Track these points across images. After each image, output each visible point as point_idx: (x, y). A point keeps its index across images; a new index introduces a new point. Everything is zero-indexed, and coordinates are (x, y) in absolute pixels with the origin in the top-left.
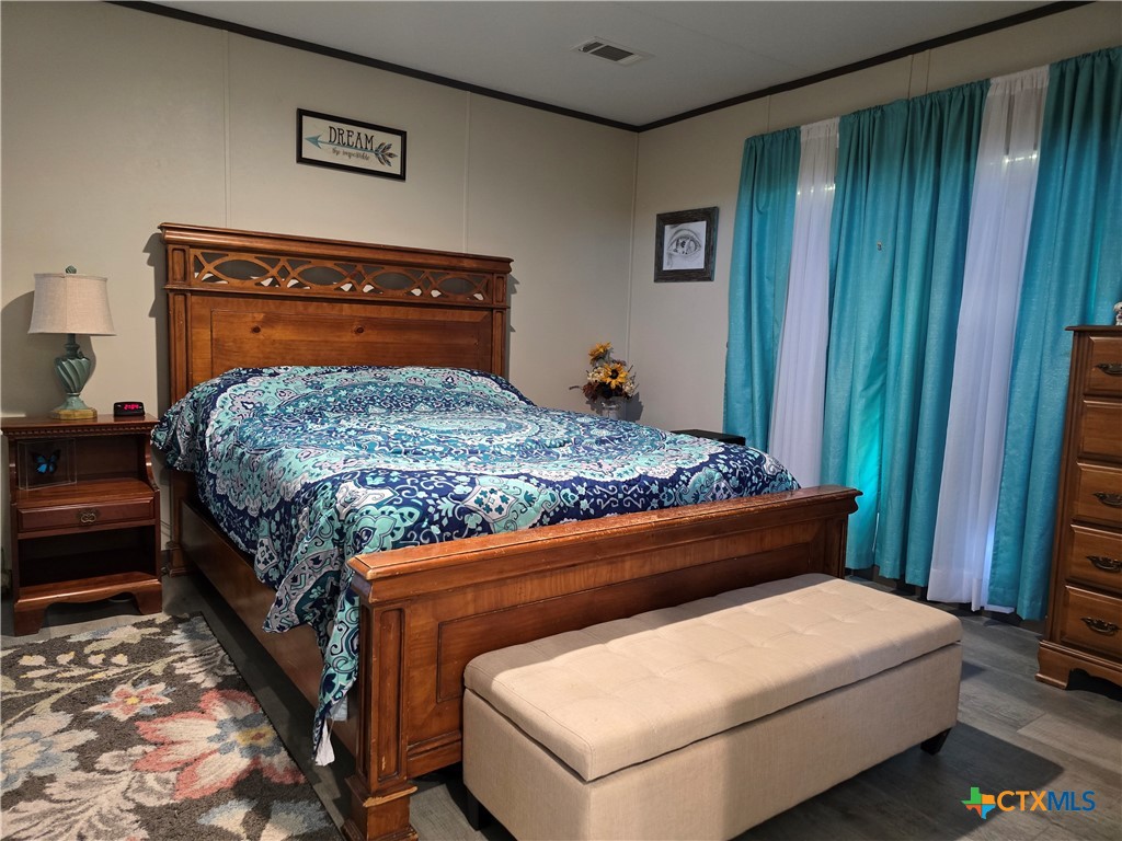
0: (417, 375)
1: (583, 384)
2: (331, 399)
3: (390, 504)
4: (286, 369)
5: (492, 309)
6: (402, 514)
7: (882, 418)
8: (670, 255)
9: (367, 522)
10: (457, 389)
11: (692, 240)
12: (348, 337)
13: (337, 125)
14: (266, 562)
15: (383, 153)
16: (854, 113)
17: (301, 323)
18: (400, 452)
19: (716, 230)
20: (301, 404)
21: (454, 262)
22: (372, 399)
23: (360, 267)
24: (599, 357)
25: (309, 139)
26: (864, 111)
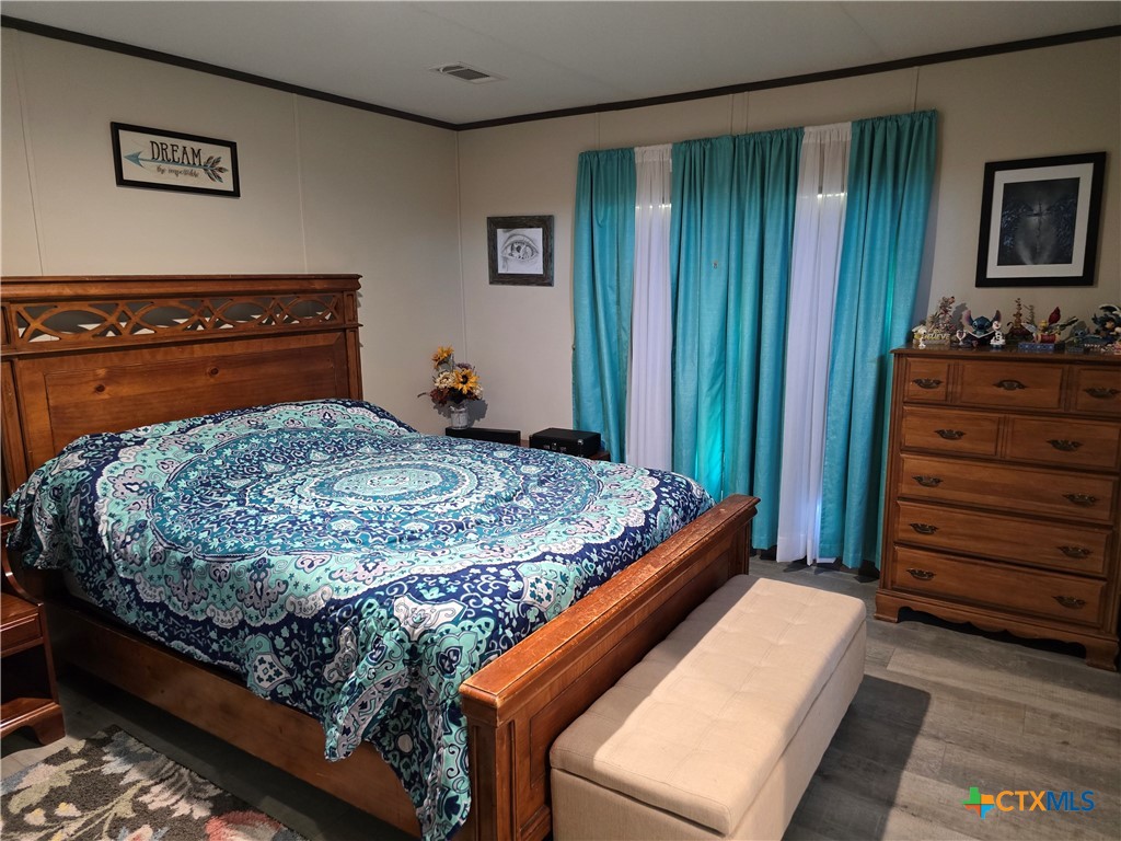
0: (291, 415)
1: (429, 390)
2: (218, 462)
3: (465, 618)
4: (146, 430)
5: (344, 330)
6: (480, 626)
7: (724, 411)
8: (505, 259)
9: (450, 642)
10: (339, 427)
11: (528, 245)
12: (202, 381)
13: (159, 139)
14: (270, 679)
15: (213, 168)
16: (686, 142)
17: (151, 373)
18: (395, 541)
19: (552, 238)
20: (191, 474)
21: (305, 285)
22: (261, 454)
23: (207, 302)
24: (443, 361)
25: (129, 158)
26: (695, 141)
